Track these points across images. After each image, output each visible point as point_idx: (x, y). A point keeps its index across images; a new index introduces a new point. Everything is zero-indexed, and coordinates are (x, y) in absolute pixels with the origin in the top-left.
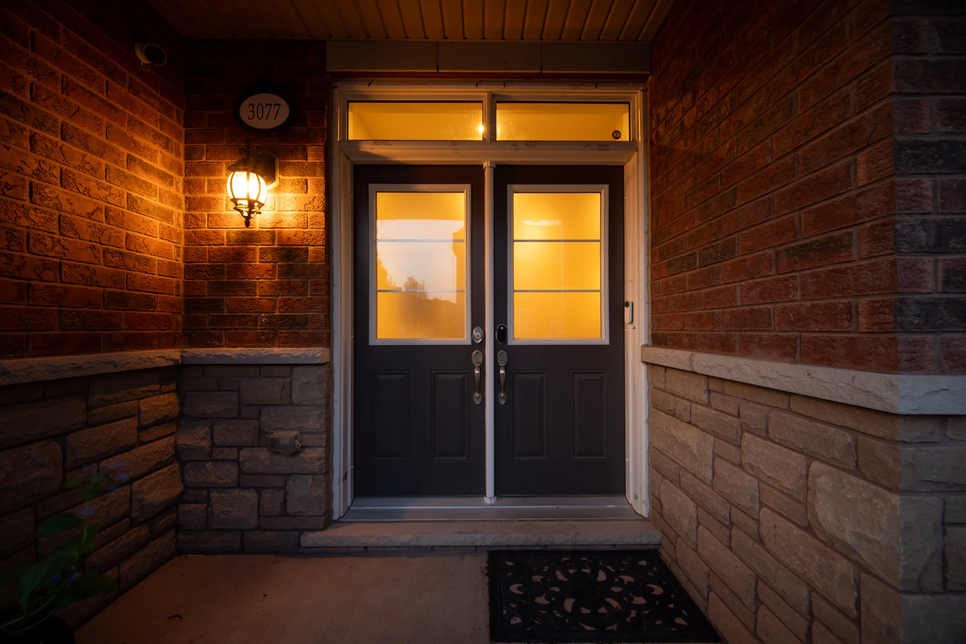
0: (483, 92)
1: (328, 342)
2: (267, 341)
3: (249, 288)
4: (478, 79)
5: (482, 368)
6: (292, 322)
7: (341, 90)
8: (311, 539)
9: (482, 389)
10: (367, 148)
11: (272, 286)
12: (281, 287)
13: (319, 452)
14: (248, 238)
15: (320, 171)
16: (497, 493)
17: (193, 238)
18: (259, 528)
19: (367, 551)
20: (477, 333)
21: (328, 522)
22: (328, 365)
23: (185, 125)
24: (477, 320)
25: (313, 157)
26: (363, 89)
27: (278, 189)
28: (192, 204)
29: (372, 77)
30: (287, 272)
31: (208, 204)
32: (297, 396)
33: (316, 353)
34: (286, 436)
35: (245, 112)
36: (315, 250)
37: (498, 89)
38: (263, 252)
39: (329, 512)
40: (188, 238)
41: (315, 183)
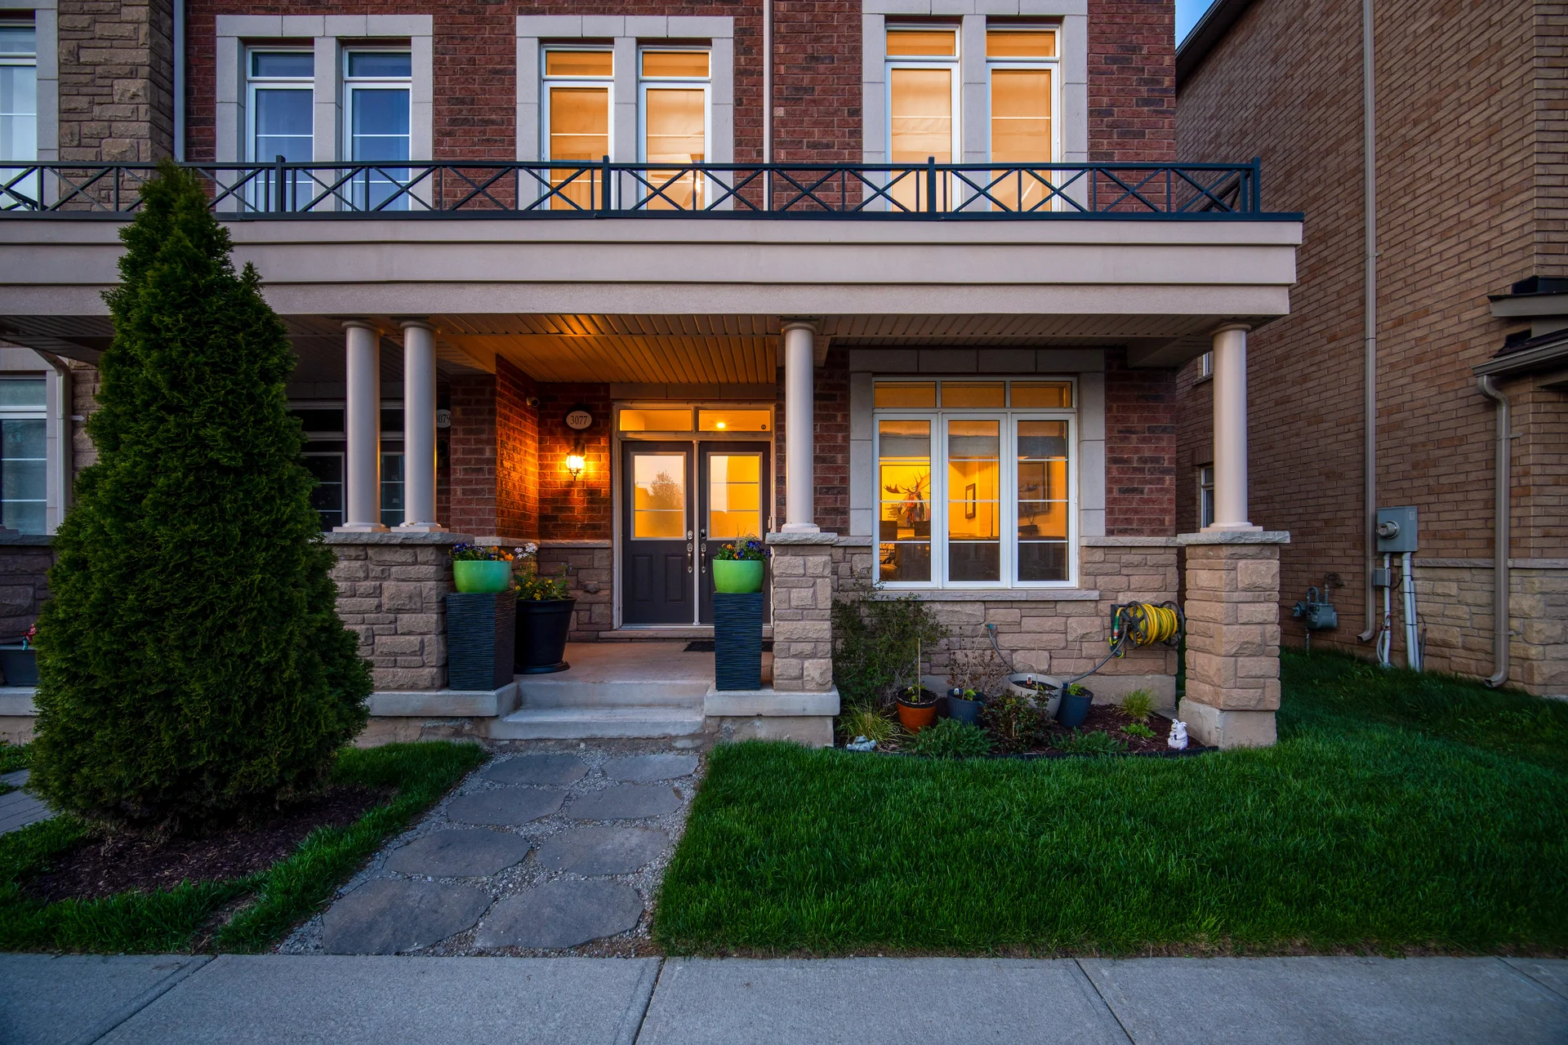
0: (692, 406)
1: (610, 536)
2: (582, 537)
3: (572, 510)
4: (689, 401)
5: (692, 553)
6: (594, 527)
7: (616, 405)
8: (603, 634)
9: (692, 564)
10: (630, 436)
11: (584, 509)
12: (587, 509)
13: (608, 592)
14: (571, 484)
15: (607, 450)
16: (701, 621)
17: (542, 485)
18: (578, 630)
19: (631, 640)
20: (690, 533)
21: (611, 629)
22: (611, 548)
23: (539, 426)
24: (690, 527)
25: (603, 443)
26: (629, 405)
27: (586, 460)
28: (541, 466)
29: (633, 400)
30: (590, 502)
31: (551, 467)
32: (596, 564)
33: (606, 543)
34: (592, 584)
35: (569, 420)
36: (604, 490)
37: (699, 405)
38: (579, 492)
39: (611, 624)
40: (541, 485)
41: (604, 456)
